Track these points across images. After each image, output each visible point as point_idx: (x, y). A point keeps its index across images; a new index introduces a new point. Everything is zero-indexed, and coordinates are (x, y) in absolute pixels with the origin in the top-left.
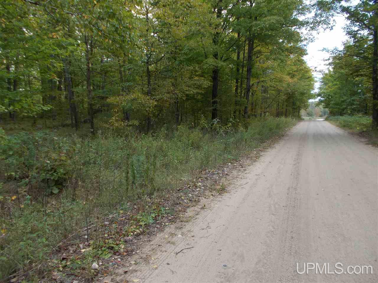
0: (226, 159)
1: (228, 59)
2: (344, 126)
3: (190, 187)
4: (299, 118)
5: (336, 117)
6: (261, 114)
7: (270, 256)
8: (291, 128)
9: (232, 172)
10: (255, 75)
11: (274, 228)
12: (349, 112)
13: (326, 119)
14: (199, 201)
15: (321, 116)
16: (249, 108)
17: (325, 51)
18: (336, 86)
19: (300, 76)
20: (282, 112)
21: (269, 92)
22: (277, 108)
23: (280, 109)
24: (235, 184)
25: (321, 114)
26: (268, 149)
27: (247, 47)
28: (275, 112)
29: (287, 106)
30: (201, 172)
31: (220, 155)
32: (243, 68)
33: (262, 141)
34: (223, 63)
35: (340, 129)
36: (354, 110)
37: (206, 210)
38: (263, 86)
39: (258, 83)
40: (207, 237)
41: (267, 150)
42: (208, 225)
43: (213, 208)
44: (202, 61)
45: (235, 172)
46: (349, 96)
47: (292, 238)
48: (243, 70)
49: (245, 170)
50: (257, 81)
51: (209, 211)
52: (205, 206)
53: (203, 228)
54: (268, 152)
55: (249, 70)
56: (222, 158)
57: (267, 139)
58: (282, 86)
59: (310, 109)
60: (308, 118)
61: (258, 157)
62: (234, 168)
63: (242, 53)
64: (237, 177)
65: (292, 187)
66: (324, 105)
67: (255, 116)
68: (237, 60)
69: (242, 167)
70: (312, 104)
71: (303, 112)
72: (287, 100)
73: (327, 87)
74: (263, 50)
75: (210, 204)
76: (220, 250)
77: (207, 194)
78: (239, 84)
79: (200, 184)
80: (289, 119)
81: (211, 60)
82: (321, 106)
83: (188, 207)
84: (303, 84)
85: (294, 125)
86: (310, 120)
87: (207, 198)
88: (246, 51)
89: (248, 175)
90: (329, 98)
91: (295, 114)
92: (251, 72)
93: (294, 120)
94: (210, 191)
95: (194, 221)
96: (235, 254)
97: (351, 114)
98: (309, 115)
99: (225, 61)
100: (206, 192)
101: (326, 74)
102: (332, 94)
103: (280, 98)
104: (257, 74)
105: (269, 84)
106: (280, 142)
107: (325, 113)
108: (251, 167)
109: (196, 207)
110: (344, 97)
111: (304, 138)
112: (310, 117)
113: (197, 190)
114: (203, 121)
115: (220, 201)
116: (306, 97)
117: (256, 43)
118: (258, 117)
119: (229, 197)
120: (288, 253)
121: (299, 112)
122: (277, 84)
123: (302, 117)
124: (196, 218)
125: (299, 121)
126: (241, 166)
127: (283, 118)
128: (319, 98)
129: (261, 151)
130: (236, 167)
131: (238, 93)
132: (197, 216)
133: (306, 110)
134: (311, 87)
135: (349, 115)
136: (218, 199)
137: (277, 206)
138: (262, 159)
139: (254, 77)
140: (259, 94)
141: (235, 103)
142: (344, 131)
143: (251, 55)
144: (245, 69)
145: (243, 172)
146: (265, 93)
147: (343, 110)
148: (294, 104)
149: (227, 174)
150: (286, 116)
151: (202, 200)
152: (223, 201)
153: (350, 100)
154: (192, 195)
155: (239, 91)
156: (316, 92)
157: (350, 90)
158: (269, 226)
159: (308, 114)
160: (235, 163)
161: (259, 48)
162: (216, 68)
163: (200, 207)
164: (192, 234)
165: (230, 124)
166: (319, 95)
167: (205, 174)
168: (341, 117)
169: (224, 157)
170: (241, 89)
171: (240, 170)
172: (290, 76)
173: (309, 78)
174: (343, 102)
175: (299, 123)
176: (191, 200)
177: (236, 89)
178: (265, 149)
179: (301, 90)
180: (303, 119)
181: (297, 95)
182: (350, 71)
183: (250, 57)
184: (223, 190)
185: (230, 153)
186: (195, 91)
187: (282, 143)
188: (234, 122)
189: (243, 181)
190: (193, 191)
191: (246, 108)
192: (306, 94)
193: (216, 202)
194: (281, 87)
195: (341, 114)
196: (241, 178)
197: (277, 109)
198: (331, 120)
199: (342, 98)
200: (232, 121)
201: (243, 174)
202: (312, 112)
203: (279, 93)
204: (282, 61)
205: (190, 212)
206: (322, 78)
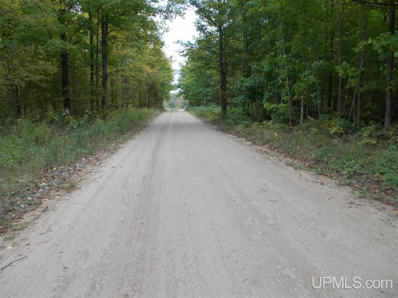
0: (80, 154)
1: (78, 41)
2: (201, 116)
3: (29, 189)
4: (162, 109)
5: (194, 108)
6: (123, 105)
7: (117, 246)
8: (154, 119)
9: (86, 167)
10: (112, 63)
11: (125, 218)
12: (204, 102)
13: (187, 110)
14: (41, 204)
15: (182, 107)
16: (109, 99)
17: (179, 43)
18: (193, 78)
19: (160, 67)
20: (145, 104)
21: (130, 82)
22: (140, 98)
23: (142, 100)
24: (87, 179)
25: (182, 105)
26: (128, 140)
27: (100, 31)
28: (138, 103)
29: (149, 97)
30: (47, 170)
31: (72, 150)
32: (97, 54)
33: (122, 132)
34: (71, 46)
35: (197, 118)
36: (208, 101)
37: (48, 212)
38: (122, 76)
39: (117, 71)
40: (46, 242)
41: (127, 142)
42: (49, 228)
43: (58, 208)
44: (45, 42)
45: (89, 167)
46: (204, 88)
47: (142, 223)
48: (97, 56)
49: (101, 163)
50: (115, 69)
51: (53, 212)
52: (47, 207)
53: (42, 233)
54: (128, 144)
55: (105, 57)
56: (75, 153)
57: (128, 130)
58: (143, 77)
59: (171, 100)
60: (171, 109)
61: (116, 149)
62: (89, 162)
63: (95, 37)
64: (91, 172)
65: (148, 175)
66: (183, 97)
67: (117, 107)
68: (90, 44)
69: (98, 161)
70: (173, 96)
71: (165, 103)
72: (149, 91)
73: (185, 79)
74: (118, 35)
75: (55, 204)
76: (62, 253)
77: (51, 194)
78: (94, 71)
79: (44, 184)
80: (152, 110)
81: (57, 42)
82: (181, 98)
83: (25, 212)
84: (163, 75)
85: (157, 116)
86: (172, 111)
87: (52, 199)
88: (100, 35)
89: (103, 168)
90: (187, 90)
91: (158, 105)
92: (107, 58)
93: (157, 111)
94: (56, 190)
95: (32, 227)
96: (79, 252)
97: (206, 105)
98: (172, 106)
99: (75, 43)
100: (50, 193)
101: (184, 67)
102: (189, 86)
103: (142, 88)
104: (114, 61)
105: (128, 73)
106: (142, 133)
107: (185, 104)
108: (108, 160)
109: (36, 211)
110: (200, 88)
111: (164, 128)
112: (172, 109)
113: (40, 191)
114: (50, 113)
115: (67, 200)
116: (167, 88)
117: (110, 27)
118: (120, 108)
119: (79, 194)
120: (136, 239)
121: (161, 103)
122: (138, 73)
123: (164, 108)
124: (35, 224)
125: (162, 112)
126: (97, 159)
127: (146, 110)
128: (179, 89)
129: (120, 142)
130: (91, 161)
131: (93, 82)
132: (36, 221)
133: (168, 102)
134: (171, 78)
135: (205, 105)
136: (65, 198)
137: (130, 196)
138: (121, 151)
139: (111, 64)
140: (120, 84)
141: (92, 93)
142: (200, 120)
143: (106, 40)
144: (100, 55)
145: (98, 166)
146: (126, 83)
147: (200, 100)
148: (156, 95)
149: (79, 170)
150: (149, 107)
151: (44, 202)
152: (72, 199)
153: (205, 91)
154: (32, 197)
155: (95, 79)
156: (176, 84)
157: (205, 82)
158: (120, 216)
159: (170, 105)
160: (90, 157)
161: (113, 33)
162: (63, 52)
163: (42, 209)
164: (27, 242)
165: (86, 116)
166: (179, 87)
167: (51, 173)
168: (198, 108)
169: (78, 152)
170: (97, 77)
171: (95, 164)
172: (150, 66)
173: (168, 69)
174: (199, 93)
175: (162, 114)
176: (30, 204)
177: (92, 78)
178: (125, 141)
179: (161, 81)
180: (166, 111)
181: (158, 86)
182: (202, 64)
183: (104, 42)
184: (72, 187)
185: (84, 147)
186: (37, 78)
187: (143, 134)
188: (90, 113)
189: (98, 175)
190: (34, 193)
191: (104, 98)
192: (166, 86)
193: (62, 201)
194: (141, 77)
195: (199, 105)
196: (96, 172)
197: (139, 100)
198: (190, 110)
199: (198, 89)
200: (88, 112)
201: (98, 168)
202: (174, 104)
203: (140, 84)
204: (139, 48)
205: (27, 218)
206: (181, 70)
